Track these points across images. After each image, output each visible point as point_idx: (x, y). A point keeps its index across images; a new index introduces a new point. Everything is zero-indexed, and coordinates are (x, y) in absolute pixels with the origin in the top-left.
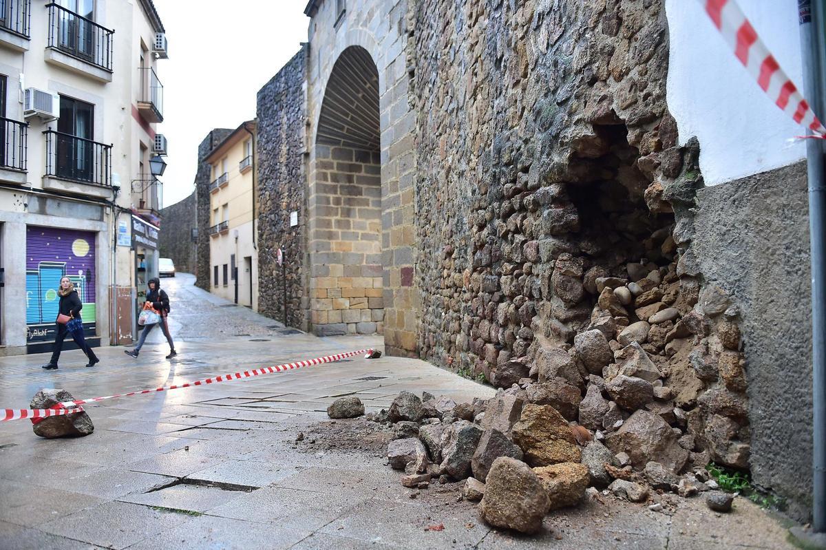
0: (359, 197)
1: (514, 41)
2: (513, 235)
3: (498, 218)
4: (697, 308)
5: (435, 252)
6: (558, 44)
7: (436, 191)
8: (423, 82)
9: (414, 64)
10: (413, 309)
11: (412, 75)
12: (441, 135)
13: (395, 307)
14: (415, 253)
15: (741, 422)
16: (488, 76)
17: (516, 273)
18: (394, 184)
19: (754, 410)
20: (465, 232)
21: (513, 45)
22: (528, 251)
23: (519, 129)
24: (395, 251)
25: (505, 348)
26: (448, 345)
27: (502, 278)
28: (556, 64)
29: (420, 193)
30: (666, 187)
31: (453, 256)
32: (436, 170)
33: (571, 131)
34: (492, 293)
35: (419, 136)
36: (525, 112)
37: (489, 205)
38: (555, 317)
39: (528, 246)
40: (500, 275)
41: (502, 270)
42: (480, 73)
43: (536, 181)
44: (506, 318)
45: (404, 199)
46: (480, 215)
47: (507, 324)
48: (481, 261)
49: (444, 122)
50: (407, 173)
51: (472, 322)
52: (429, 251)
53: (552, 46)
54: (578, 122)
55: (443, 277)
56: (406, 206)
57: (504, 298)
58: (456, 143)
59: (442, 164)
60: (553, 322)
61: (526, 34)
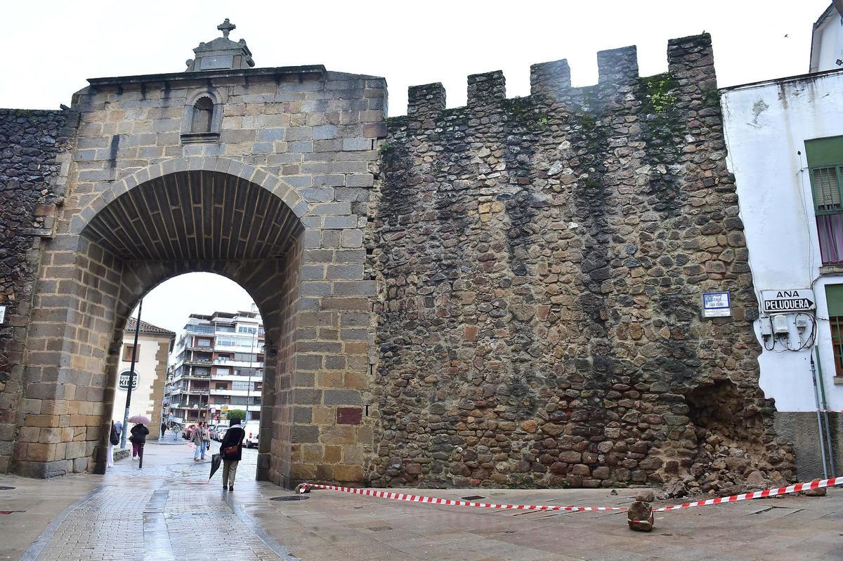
0: (98, 305)
1: (624, 319)
2: (627, 409)
3: (602, 398)
4: (773, 443)
5: (434, 402)
6: (682, 341)
7: (448, 359)
8: (403, 268)
9: (372, 244)
10: (360, 445)
11: (370, 251)
12: (462, 322)
13: (320, 443)
14: (366, 397)
15: (794, 470)
16: (581, 321)
17: (629, 427)
18: (329, 331)
19: (799, 467)
20: (532, 397)
21: (621, 320)
22: (651, 419)
23: (632, 362)
24: (325, 391)
25: (602, 465)
26: (468, 471)
27: (606, 429)
28: (683, 349)
29: (399, 352)
30: (759, 409)
31: (496, 410)
32: (449, 344)
33: (700, 378)
34: (587, 436)
35: (386, 305)
36: (639, 355)
37: (586, 389)
38: (684, 447)
39: (650, 416)
40: (602, 427)
41: (606, 424)
42: (565, 314)
43: (664, 390)
44: (612, 450)
45: (350, 349)
46: (570, 392)
47: (608, 453)
48: (568, 418)
49: (474, 317)
50: (356, 328)
51: (541, 453)
52: (413, 399)
53: (675, 340)
54: (705, 377)
55: (465, 422)
56: (353, 355)
57: (606, 439)
58: (508, 339)
59: (465, 343)
60: (682, 450)
61: (642, 322)
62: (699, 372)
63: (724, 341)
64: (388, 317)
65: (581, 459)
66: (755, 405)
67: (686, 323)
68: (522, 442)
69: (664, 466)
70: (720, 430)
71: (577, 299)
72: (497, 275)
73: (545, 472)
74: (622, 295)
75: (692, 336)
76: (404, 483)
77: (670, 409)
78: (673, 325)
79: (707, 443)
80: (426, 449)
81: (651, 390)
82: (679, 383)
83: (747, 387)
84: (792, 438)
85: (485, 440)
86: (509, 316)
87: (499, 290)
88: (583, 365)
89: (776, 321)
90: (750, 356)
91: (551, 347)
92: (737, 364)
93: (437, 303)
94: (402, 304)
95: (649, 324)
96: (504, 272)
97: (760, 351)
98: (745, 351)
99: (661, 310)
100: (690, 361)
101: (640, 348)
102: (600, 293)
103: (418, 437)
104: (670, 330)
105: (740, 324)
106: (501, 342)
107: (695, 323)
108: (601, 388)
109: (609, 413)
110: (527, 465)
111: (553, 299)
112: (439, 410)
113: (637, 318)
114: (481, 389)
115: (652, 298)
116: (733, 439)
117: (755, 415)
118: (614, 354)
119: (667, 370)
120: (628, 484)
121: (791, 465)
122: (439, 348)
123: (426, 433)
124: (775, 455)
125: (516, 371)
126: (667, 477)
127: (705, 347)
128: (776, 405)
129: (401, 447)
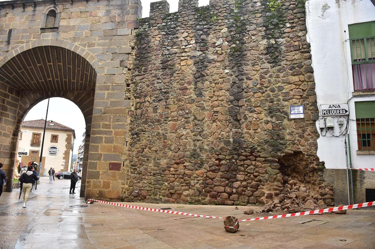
0: (6, 112)
1: (250, 119)
2: (248, 165)
3: (236, 160)
4: (323, 185)
5: (155, 160)
6: (278, 131)
7: (162, 139)
8: (144, 94)
9: (130, 82)
10: (120, 181)
11: (128, 85)
12: (170, 121)
13: (100, 180)
14: (124, 157)
15: (333, 199)
16: (228, 120)
17: (249, 175)
18: (107, 125)
19: (335, 198)
20: (202, 159)
21: (248, 120)
22: (260, 171)
23: (252, 141)
24: (104, 154)
25: (235, 194)
26: (170, 195)
27: (238, 176)
28: (278, 135)
29: (139, 135)
30: (316, 167)
31: (184, 165)
32: (163, 132)
33: (286, 150)
34: (228, 179)
35: (135, 112)
36: (256, 138)
37: (229, 155)
38: (276, 186)
39: (260, 169)
40: (236, 175)
41: (237, 173)
42: (220, 117)
43: (267, 156)
44: (240, 186)
45: (116, 134)
46: (221, 157)
47: (238, 188)
48: (219, 170)
49: (176, 118)
50: (120, 123)
51: (205, 187)
52: (146, 159)
53: (275, 130)
54: (289, 149)
55: (169, 171)
56: (118, 137)
57: (237, 181)
58: (192, 129)
59: (171, 131)
60: (275, 187)
61: (258, 121)
62: (286, 147)
63: (300, 131)
64: (135, 118)
65: (225, 190)
66: (314, 165)
67: (281, 121)
68: (196, 181)
69: (266, 195)
70: (297, 177)
71: (226, 109)
72: (188, 97)
73: (207, 197)
74: (249, 107)
75: (283, 128)
76: (140, 200)
77: (270, 166)
78: (274, 123)
79: (288, 184)
80: (150, 184)
81: (261, 156)
82: (275, 153)
83: (311, 155)
84: (333, 182)
85: (178, 180)
86: (193, 117)
87: (188, 104)
88: (227, 143)
89: (327, 121)
90: (313, 139)
91: (212, 133)
92: (306, 143)
93: (159, 111)
94: (142, 111)
95: (262, 122)
96: (192, 95)
97: (318, 137)
98: (310, 136)
99: (268, 114)
100: (282, 142)
101: (257, 134)
102: (238, 106)
103: (147, 177)
104: (272, 125)
105: (308, 122)
106: (189, 130)
107: (286, 122)
108: (236, 154)
109: (239, 167)
110: (198, 193)
111: (215, 109)
112: (157, 164)
113: (256, 119)
114: (178, 154)
115: (264, 109)
116: (303, 182)
117: (314, 170)
118: (243, 137)
119: (269, 146)
120: (247, 204)
121: (331, 197)
122: (158, 133)
123: (151, 175)
124: (323, 191)
125: (195, 145)
126: (267, 201)
127: (290, 134)
128: (325, 165)
129: (139, 182)
